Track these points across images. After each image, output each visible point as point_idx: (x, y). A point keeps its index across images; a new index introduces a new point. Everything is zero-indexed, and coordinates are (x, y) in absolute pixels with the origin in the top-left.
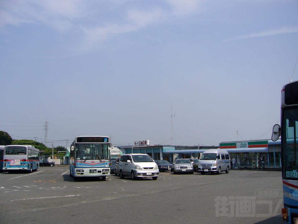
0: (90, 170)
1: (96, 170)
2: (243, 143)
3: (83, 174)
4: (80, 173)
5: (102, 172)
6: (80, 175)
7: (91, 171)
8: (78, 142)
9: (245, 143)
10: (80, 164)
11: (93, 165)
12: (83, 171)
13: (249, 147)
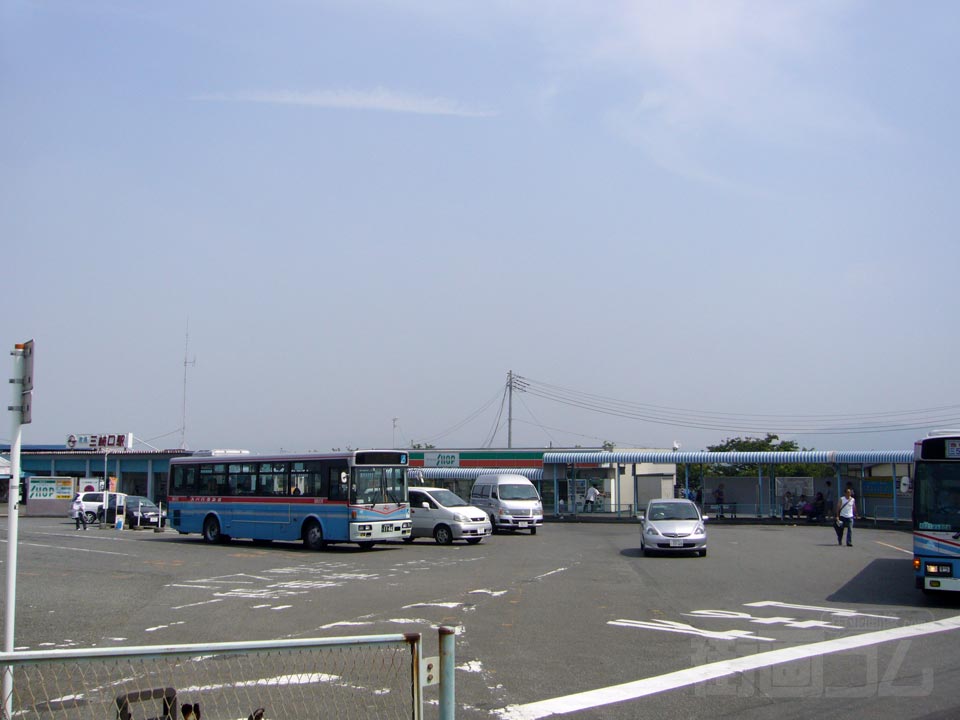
0: (383, 526)
1: (391, 525)
2: (446, 455)
3: (369, 534)
4: (366, 532)
5: (402, 529)
6: (364, 537)
7: (384, 529)
8: (357, 462)
9: (450, 455)
10: (365, 514)
11: (386, 512)
12: (371, 527)
13: (463, 465)
